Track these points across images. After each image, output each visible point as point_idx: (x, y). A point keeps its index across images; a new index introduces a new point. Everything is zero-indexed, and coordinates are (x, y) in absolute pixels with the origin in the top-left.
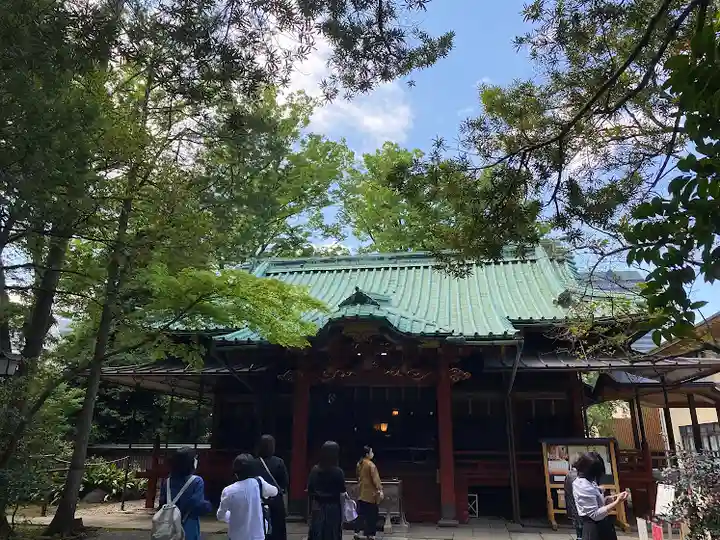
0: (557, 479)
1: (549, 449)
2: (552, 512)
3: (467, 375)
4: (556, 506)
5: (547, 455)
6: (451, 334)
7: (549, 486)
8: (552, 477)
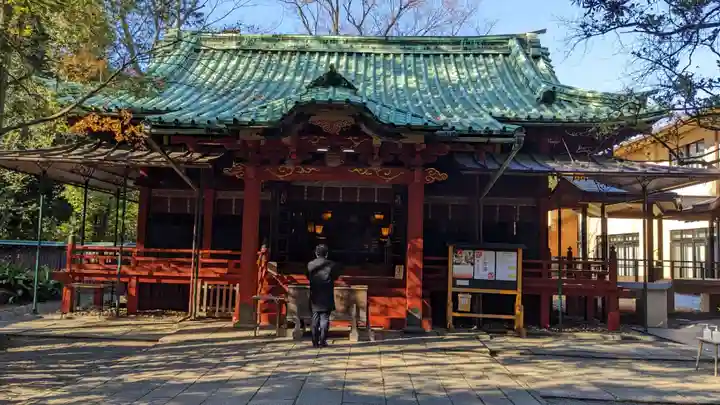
0: (459, 282)
1: (455, 251)
2: (451, 314)
3: (444, 176)
4: (455, 309)
5: (452, 258)
6: (441, 128)
7: (451, 289)
8: (454, 279)
